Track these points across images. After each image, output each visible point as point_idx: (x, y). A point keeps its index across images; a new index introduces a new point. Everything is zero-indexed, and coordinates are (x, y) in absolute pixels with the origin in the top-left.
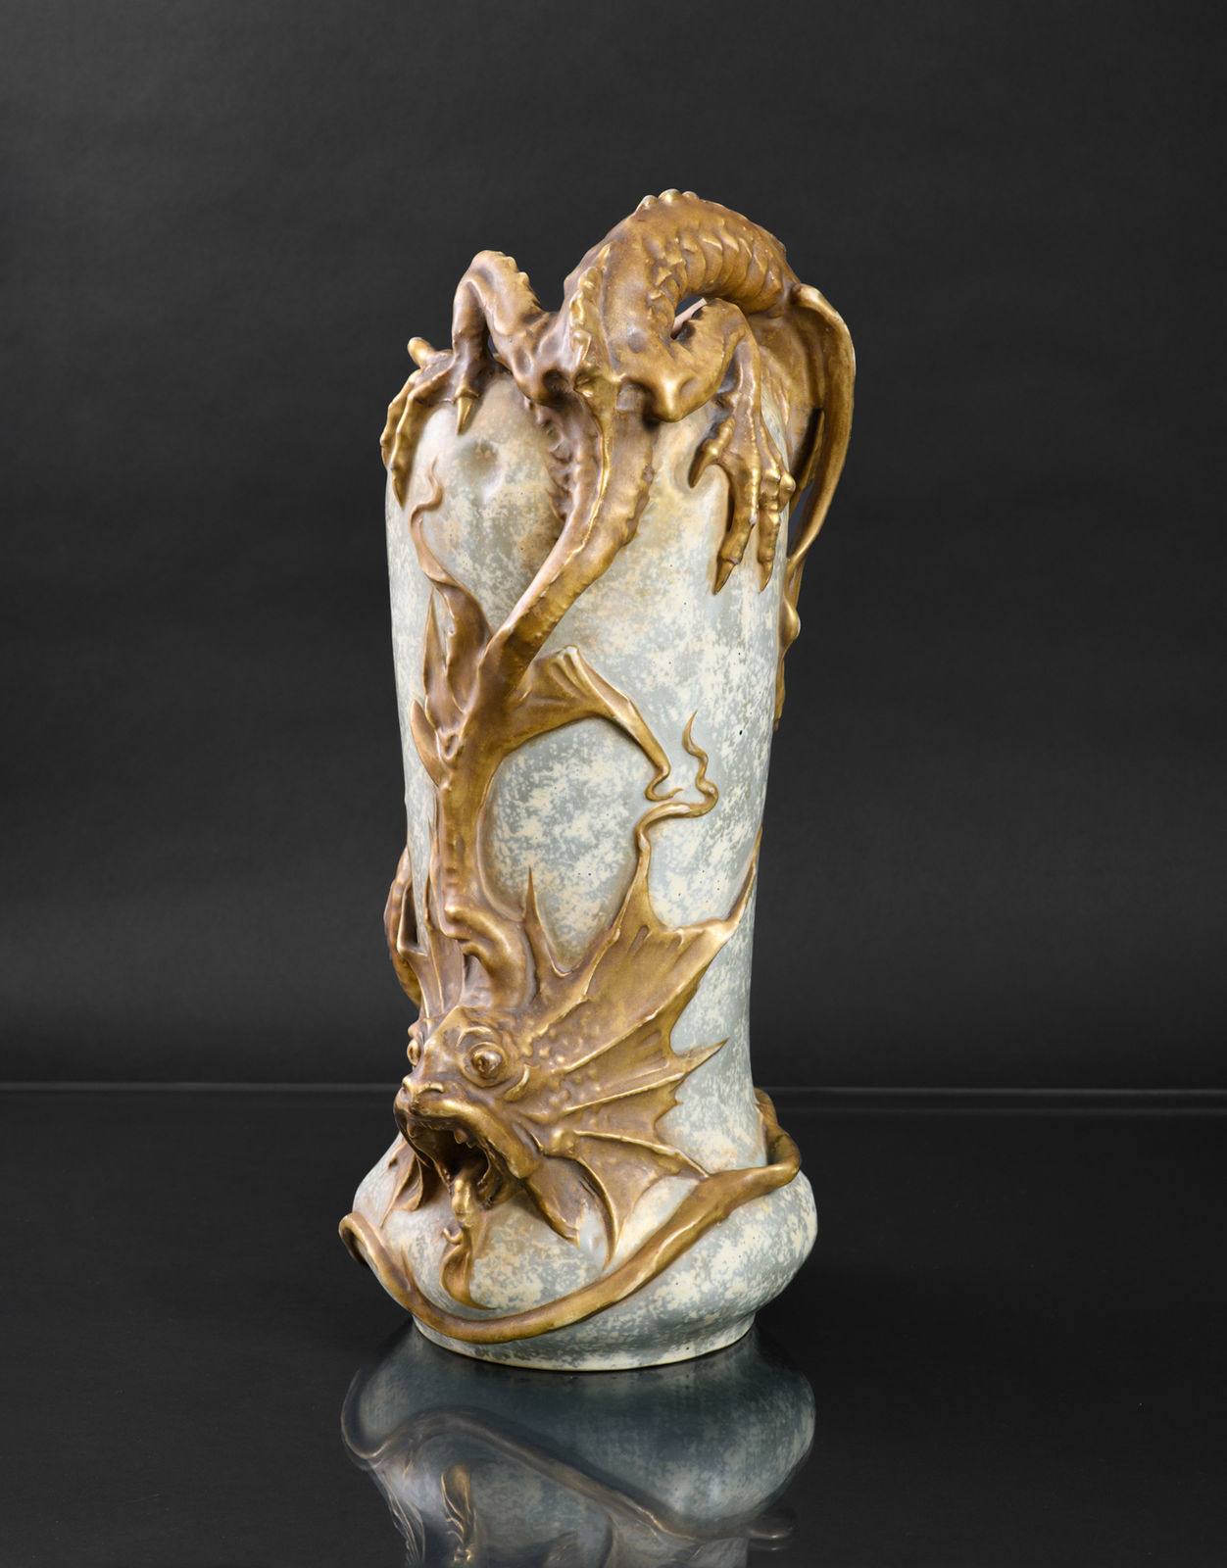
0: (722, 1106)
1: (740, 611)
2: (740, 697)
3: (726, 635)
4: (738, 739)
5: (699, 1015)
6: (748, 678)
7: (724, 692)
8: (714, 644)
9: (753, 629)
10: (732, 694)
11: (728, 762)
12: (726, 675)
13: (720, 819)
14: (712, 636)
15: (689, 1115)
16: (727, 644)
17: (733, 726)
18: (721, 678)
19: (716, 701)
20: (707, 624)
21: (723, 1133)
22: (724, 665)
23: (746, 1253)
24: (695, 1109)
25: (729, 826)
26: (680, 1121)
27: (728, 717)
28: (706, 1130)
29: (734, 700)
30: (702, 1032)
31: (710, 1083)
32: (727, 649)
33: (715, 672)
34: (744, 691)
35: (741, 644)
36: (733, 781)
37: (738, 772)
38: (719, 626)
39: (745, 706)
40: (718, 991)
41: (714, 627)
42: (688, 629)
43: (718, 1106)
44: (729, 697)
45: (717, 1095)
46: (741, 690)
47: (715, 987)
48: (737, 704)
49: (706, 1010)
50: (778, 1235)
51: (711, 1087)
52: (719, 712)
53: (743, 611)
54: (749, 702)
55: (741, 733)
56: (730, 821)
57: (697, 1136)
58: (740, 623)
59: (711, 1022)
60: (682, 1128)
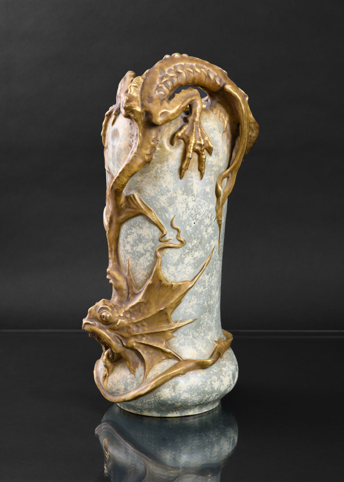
0: (194, 340)
1: (192, 185)
2: (193, 212)
3: (186, 192)
4: (194, 225)
5: (182, 310)
6: (197, 206)
7: (186, 210)
8: (181, 195)
9: (199, 191)
10: (190, 211)
11: (189, 232)
12: (187, 205)
13: (187, 250)
14: (181, 192)
15: (179, 341)
16: (187, 195)
17: (190, 221)
18: (184, 205)
19: (183, 213)
20: (178, 188)
21: (193, 348)
22: (185, 202)
23: (190, 386)
24: (181, 339)
25: (191, 252)
26: (175, 342)
27: (188, 218)
28: (185, 346)
29: (190, 213)
30: (184, 316)
31: (189, 332)
32: (186, 197)
33: (182, 204)
34: (195, 210)
35: (193, 195)
36: (192, 238)
37: (195, 235)
38: (183, 189)
39: (196, 215)
40: (191, 303)
41: (181, 189)
42: (171, 189)
43: (192, 339)
44: (189, 212)
45: (191, 336)
46: (193, 210)
47: (190, 302)
48: (192, 214)
49: (186, 309)
50: (206, 382)
51: (189, 333)
52: (184, 216)
53: (194, 185)
54: (198, 214)
55: (194, 223)
56: (192, 251)
57: (181, 347)
58: (192, 189)
59: (188, 313)
60: (176, 345)
